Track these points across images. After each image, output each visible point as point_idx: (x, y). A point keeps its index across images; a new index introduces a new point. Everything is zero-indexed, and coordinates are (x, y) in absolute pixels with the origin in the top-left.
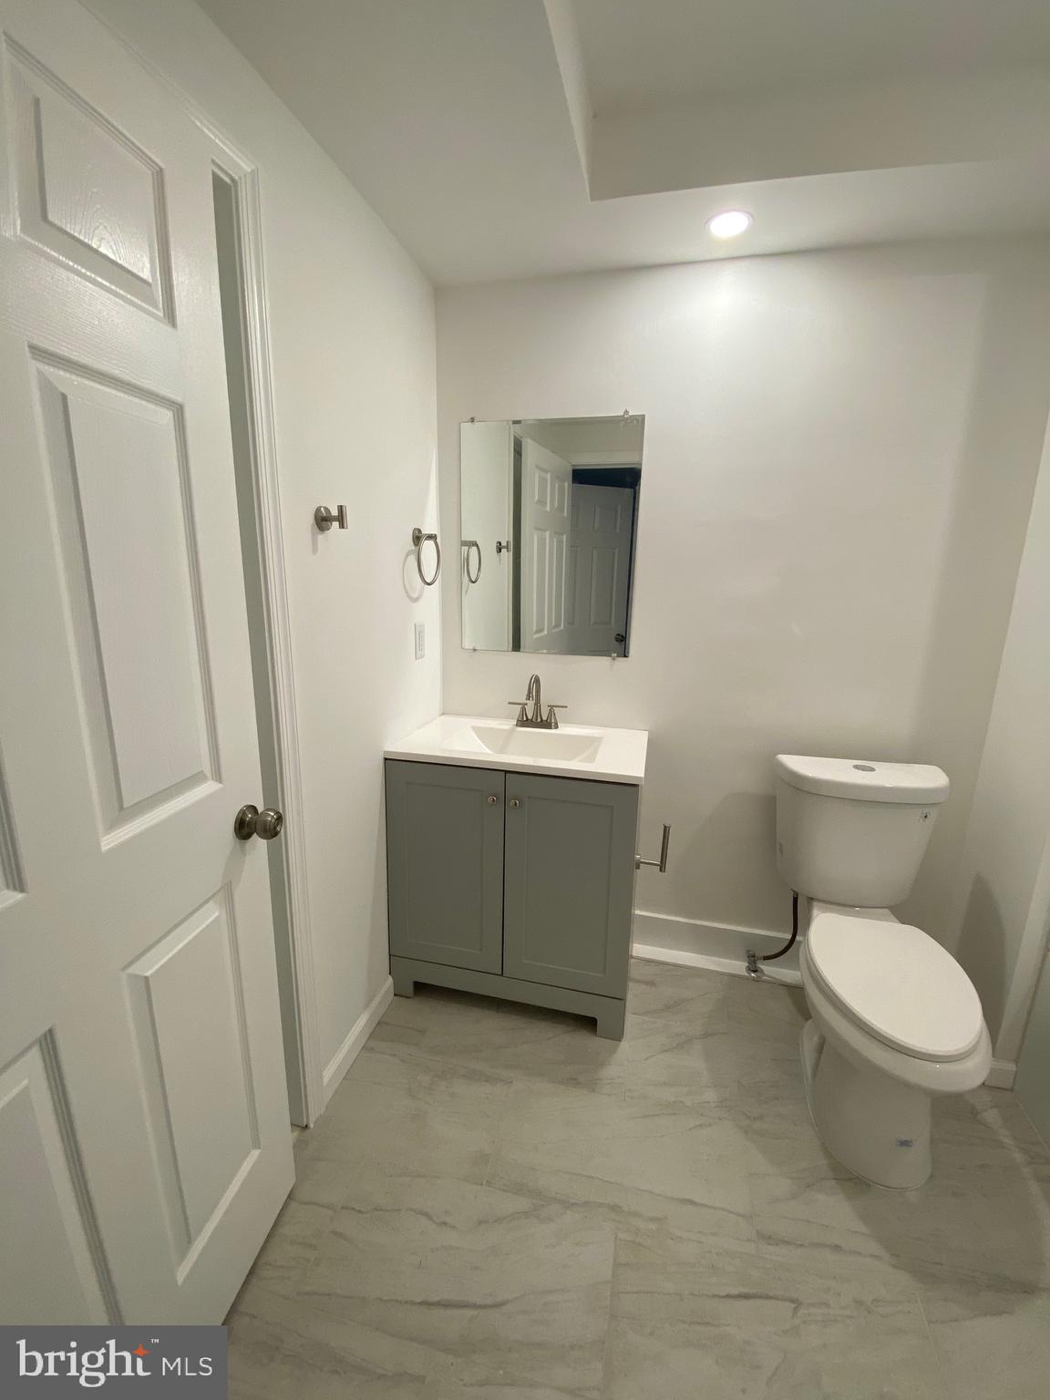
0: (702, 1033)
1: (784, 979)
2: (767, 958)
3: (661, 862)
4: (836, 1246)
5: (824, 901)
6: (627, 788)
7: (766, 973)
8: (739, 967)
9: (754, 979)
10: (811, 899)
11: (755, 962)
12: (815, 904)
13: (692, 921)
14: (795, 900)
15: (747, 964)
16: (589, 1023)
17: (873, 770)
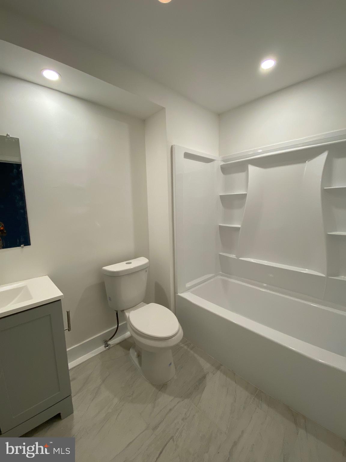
0: (102, 381)
1: (117, 342)
2: (110, 339)
3: (68, 327)
4: (170, 410)
5: (127, 309)
6: (56, 302)
7: (111, 344)
8: (102, 348)
9: (108, 349)
10: (123, 311)
11: (107, 343)
12: (125, 311)
13: (81, 343)
14: (117, 314)
15: (104, 345)
16: (58, 417)
17: (131, 263)
